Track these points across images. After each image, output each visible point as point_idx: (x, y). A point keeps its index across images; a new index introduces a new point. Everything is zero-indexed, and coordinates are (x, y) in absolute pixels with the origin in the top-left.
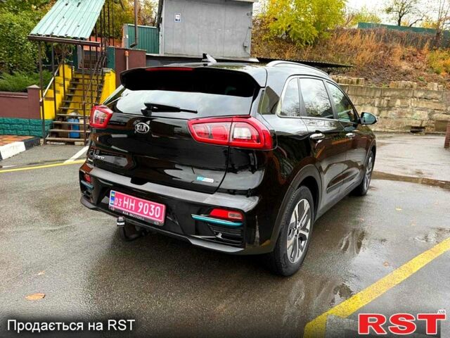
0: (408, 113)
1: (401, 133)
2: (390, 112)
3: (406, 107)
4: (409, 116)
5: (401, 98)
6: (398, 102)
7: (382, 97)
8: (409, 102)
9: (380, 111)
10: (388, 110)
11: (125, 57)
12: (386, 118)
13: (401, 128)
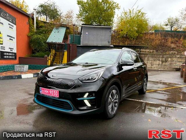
0: (174, 63)
1: (172, 71)
2: (166, 63)
3: (173, 61)
4: (174, 64)
5: (171, 58)
6: (169, 59)
7: (163, 57)
8: (174, 59)
9: (162, 63)
10: (166, 62)
11: (70, 46)
12: (165, 65)
13: (172, 69)
